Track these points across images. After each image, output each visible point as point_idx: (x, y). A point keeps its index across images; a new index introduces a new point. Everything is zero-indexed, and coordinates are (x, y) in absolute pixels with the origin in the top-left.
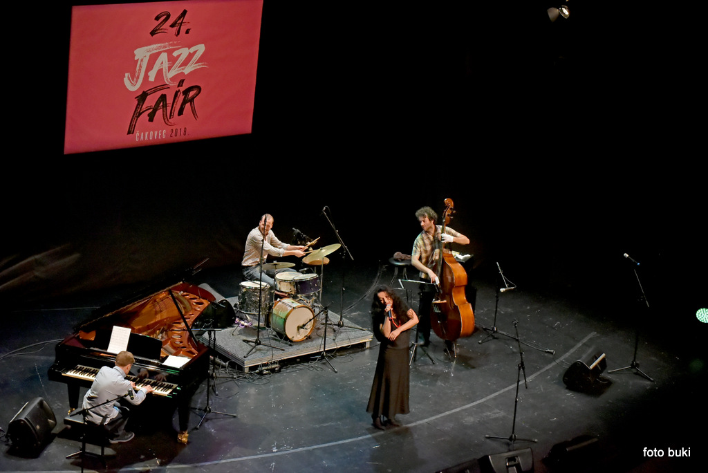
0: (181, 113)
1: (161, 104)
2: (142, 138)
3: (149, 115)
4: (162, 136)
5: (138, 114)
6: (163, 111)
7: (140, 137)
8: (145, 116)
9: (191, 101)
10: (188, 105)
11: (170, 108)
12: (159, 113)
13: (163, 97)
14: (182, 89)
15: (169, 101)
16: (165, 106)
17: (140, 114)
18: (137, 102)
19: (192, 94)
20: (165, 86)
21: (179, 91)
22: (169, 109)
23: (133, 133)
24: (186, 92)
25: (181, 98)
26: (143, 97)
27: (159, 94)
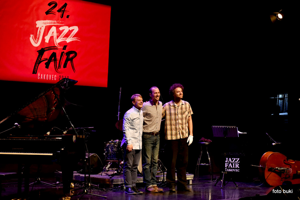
0: (65, 66)
1: (53, 58)
2: (42, 77)
3: (46, 64)
4: (54, 78)
5: (38, 62)
6: (54, 63)
7: (40, 77)
8: (43, 64)
9: (71, 60)
10: (69, 62)
11: (59, 61)
12: (52, 64)
13: (54, 55)
15: (58, 58)
16: (55, 60)
17: (40, 62)
18: (38, 54)
19: (71, 56)
20: (55, 48)
21: (64, 52)
23: (36, 73)
24: (68, 54)
25: (65, 57)
26: (41, 51)
27: (52, 51)
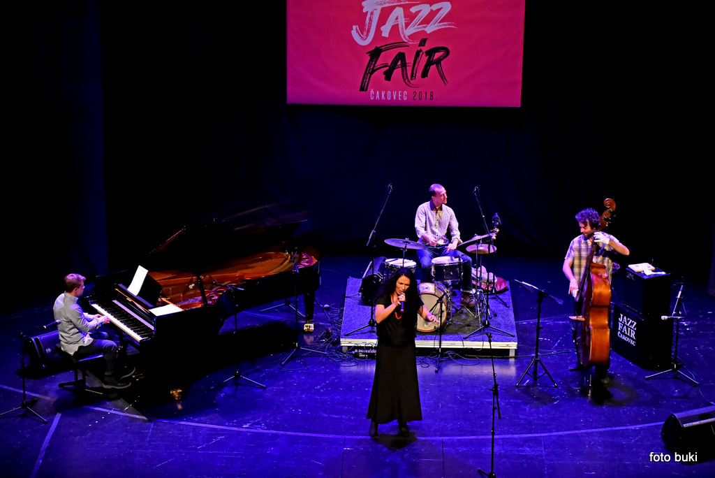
0: (425, 74)
1: (399, 63)
2: (378, 97)
3: (385, 73)
4: (402, 97)
5: (370, 71)
6: (402, 71)
7: (375, 95)
8: (380, 75)
9: (438, 62)
10: (433, 67)
11: (411, 68)
12: (397, 72)
13: (401, 56)
14: (424, 49)
15: (409, 60)
16: (404, 65)
17: (374, 71)
18: (369, 58)
19: (437, 55)
20: (402, 44)
21: (421, 50)
22: (409, 70)
23: (366, 90)
24: (430, 53)
25: (424, 59)
26: (375, 53)
27: (395, 52)
